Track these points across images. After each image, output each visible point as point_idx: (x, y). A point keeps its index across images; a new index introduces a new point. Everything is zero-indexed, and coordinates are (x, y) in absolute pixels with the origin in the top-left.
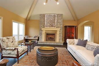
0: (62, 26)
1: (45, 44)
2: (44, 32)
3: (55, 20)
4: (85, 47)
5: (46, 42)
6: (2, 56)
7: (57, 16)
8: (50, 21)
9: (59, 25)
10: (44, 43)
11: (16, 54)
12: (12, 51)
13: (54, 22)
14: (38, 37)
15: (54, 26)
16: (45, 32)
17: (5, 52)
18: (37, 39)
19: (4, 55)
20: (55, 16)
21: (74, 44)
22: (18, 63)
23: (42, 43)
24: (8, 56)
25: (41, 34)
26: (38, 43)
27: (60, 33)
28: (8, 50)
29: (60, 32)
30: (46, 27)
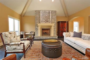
0: (56, 21)
1: (42, 38)
2: (40, 27)
3: (49, 16)
4: (81, 38)
5: (42, 36)
6: (6, 52)
7: (51, 13)
8: (45, 17)
9: (53, 21)
10: (40, 38)
11: (23, 48)
12: (17, 46)
13: (49, 18)
14: (34, 33)
15: (49, 21)
17: (10, 48)
18: (34, 34)
19: (7, 51)
20: (49, 12)
21: (70, 36)
22: (25, 58)
23: (39, 38)
24: (13, 51)
25: (37, 29)
26: (35, 38)
27: (54, 28)
28: (12, 45)
30: (41, 22)
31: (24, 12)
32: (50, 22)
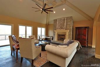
3: (64, 23)
5: (58, 41)
7: (67, 19)
8: (60, 24)
13: (64, 25)
14: (53, 37)
16: (57, 34)
20: (64, 19)
29: (69, 34)
30: (57, 29)
31: (48, 22)
32: (64, 29)
